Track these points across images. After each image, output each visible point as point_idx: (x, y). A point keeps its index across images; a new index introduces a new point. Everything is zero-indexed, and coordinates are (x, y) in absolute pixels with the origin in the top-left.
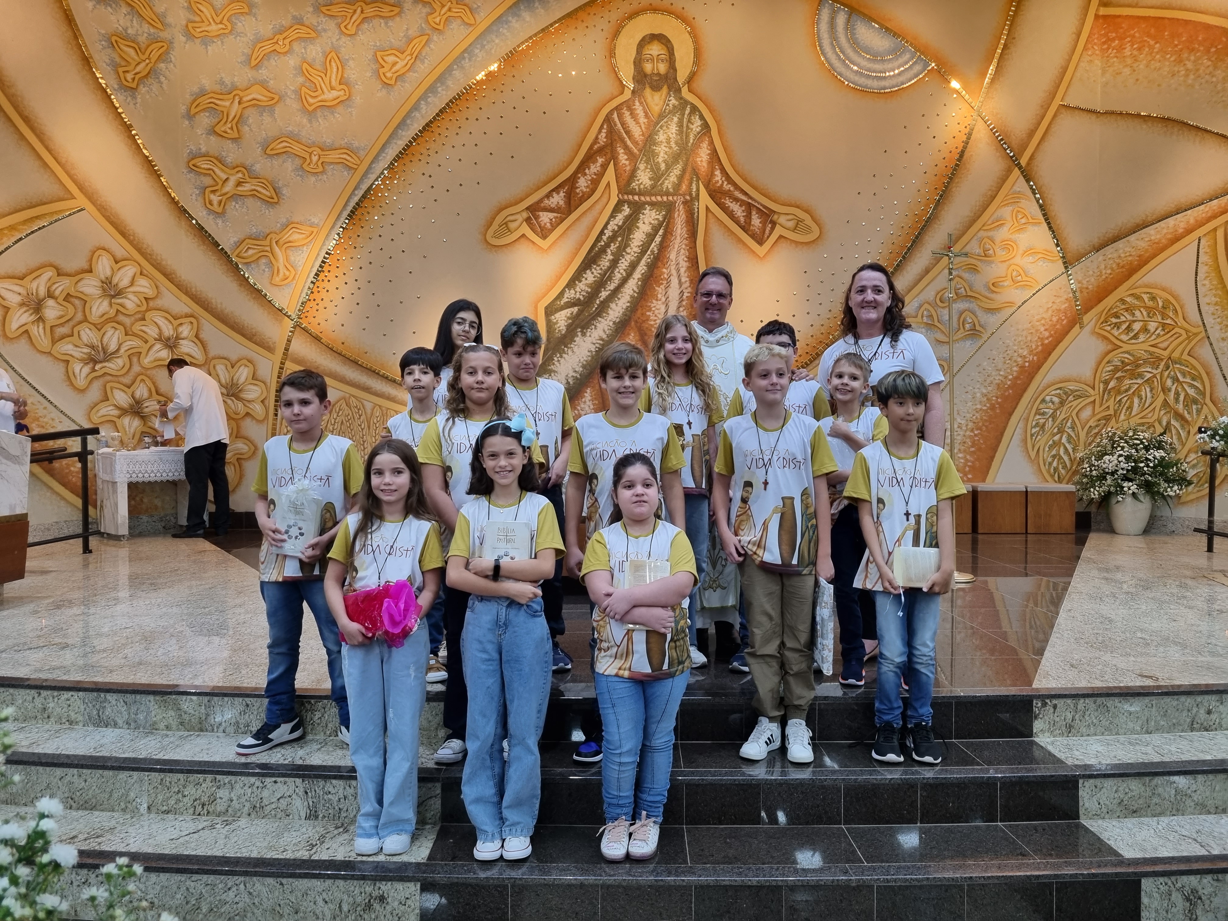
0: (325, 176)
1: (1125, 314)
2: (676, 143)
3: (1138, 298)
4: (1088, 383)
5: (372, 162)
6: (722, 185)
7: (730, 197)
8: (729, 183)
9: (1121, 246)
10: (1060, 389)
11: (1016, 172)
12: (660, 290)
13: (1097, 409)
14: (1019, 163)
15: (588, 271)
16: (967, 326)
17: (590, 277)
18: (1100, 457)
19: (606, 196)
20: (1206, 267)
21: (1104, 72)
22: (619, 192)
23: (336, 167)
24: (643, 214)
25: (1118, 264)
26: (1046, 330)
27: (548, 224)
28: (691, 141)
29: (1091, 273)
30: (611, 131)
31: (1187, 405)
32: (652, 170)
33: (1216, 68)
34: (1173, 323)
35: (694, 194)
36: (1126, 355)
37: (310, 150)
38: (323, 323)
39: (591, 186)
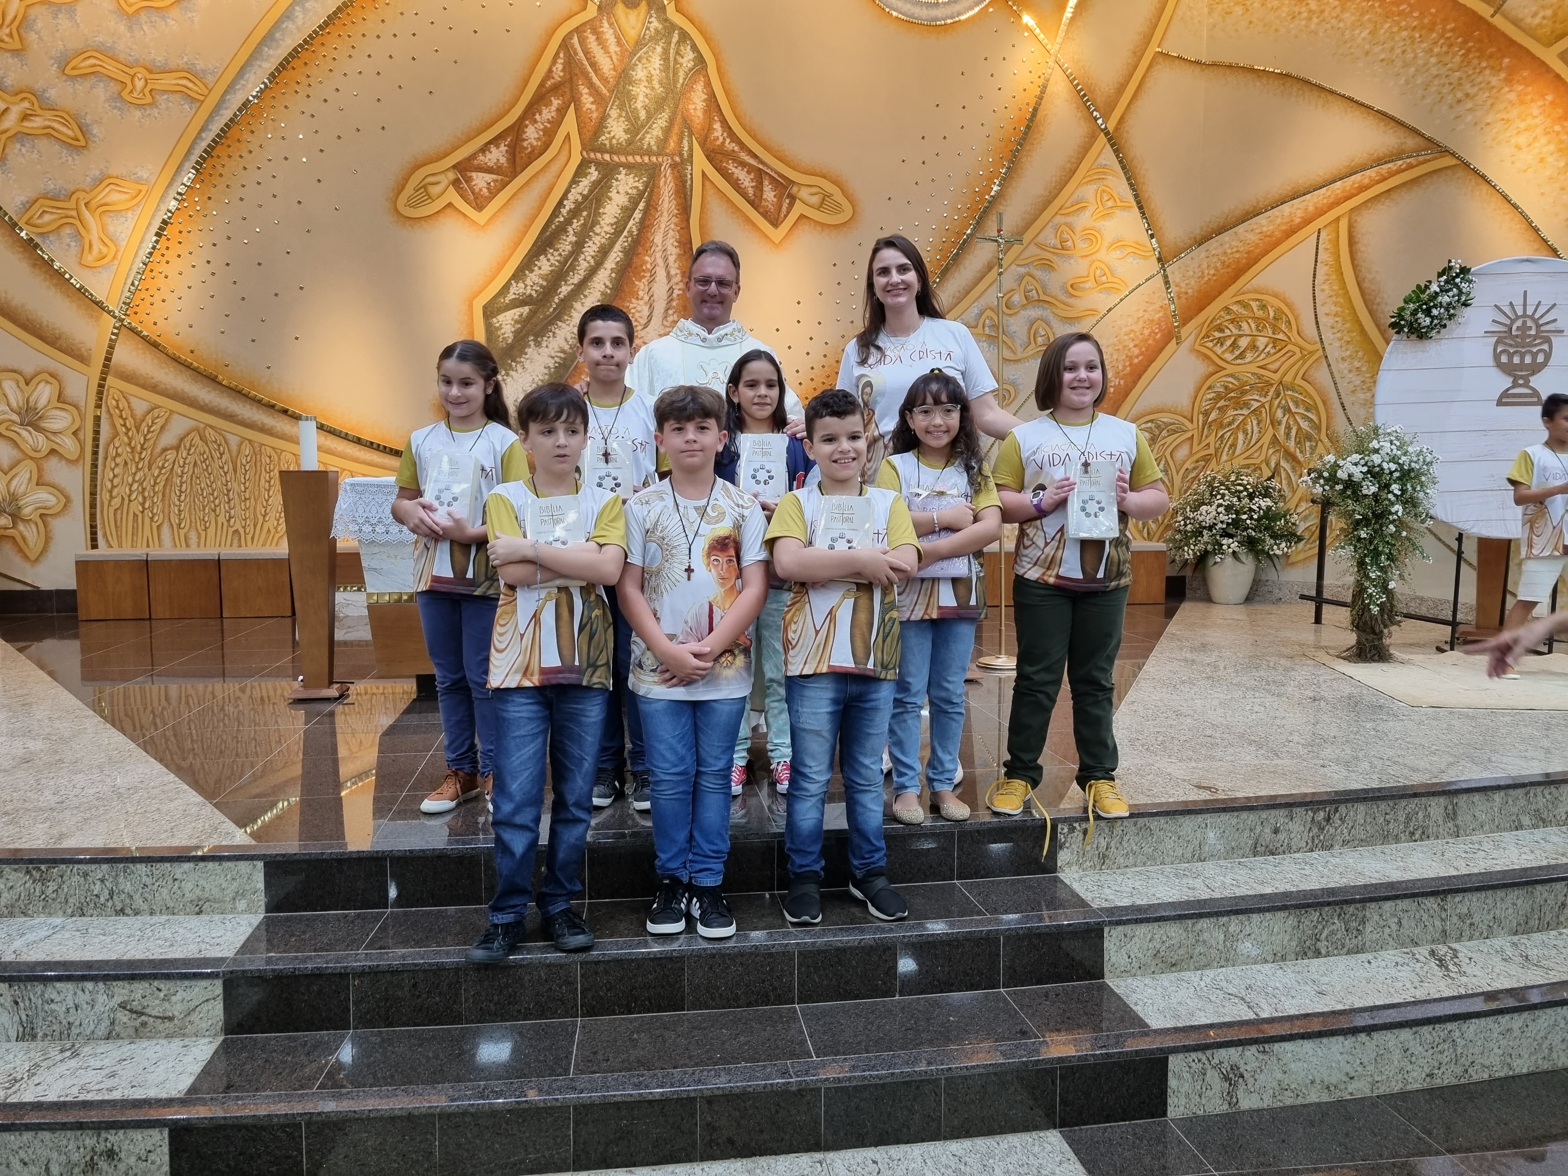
0: (156, 111)
1: (1230, 326)
2: (660, 83)
3: (1245, 305)
4: (1186, 414)
5: (226, 92)
6: (723, 143)
7: (734, 161)
8: (732, 141)
9: (1227, 239)
10: (1151, 421)
11: (1102, 139)
12: (641, 285)
13: (1195, 449)
14: (1106, 128)
15: (542, 257)
16: (1040, 340)
17: (545, 265)
18: (1195, 509)
19: (565, 153)
20: (1326, 268)
21: (1211, 10)
22: (583, 149)
23: (172, 97)
24: (617, 180)
25: (1223, 263)
26: (1135, 346)
27: (485, 190)
28: (681, 81)
29: (1191, 273)
30: (571, 63)
31: (1299, 443)
32: (628, 119)
33: (1343, 10)
34: (1285, 338)
35: (686, 155)
36: (1230, 379)
37: (132, 72)
38: (161, 322)
39: (543, 139)
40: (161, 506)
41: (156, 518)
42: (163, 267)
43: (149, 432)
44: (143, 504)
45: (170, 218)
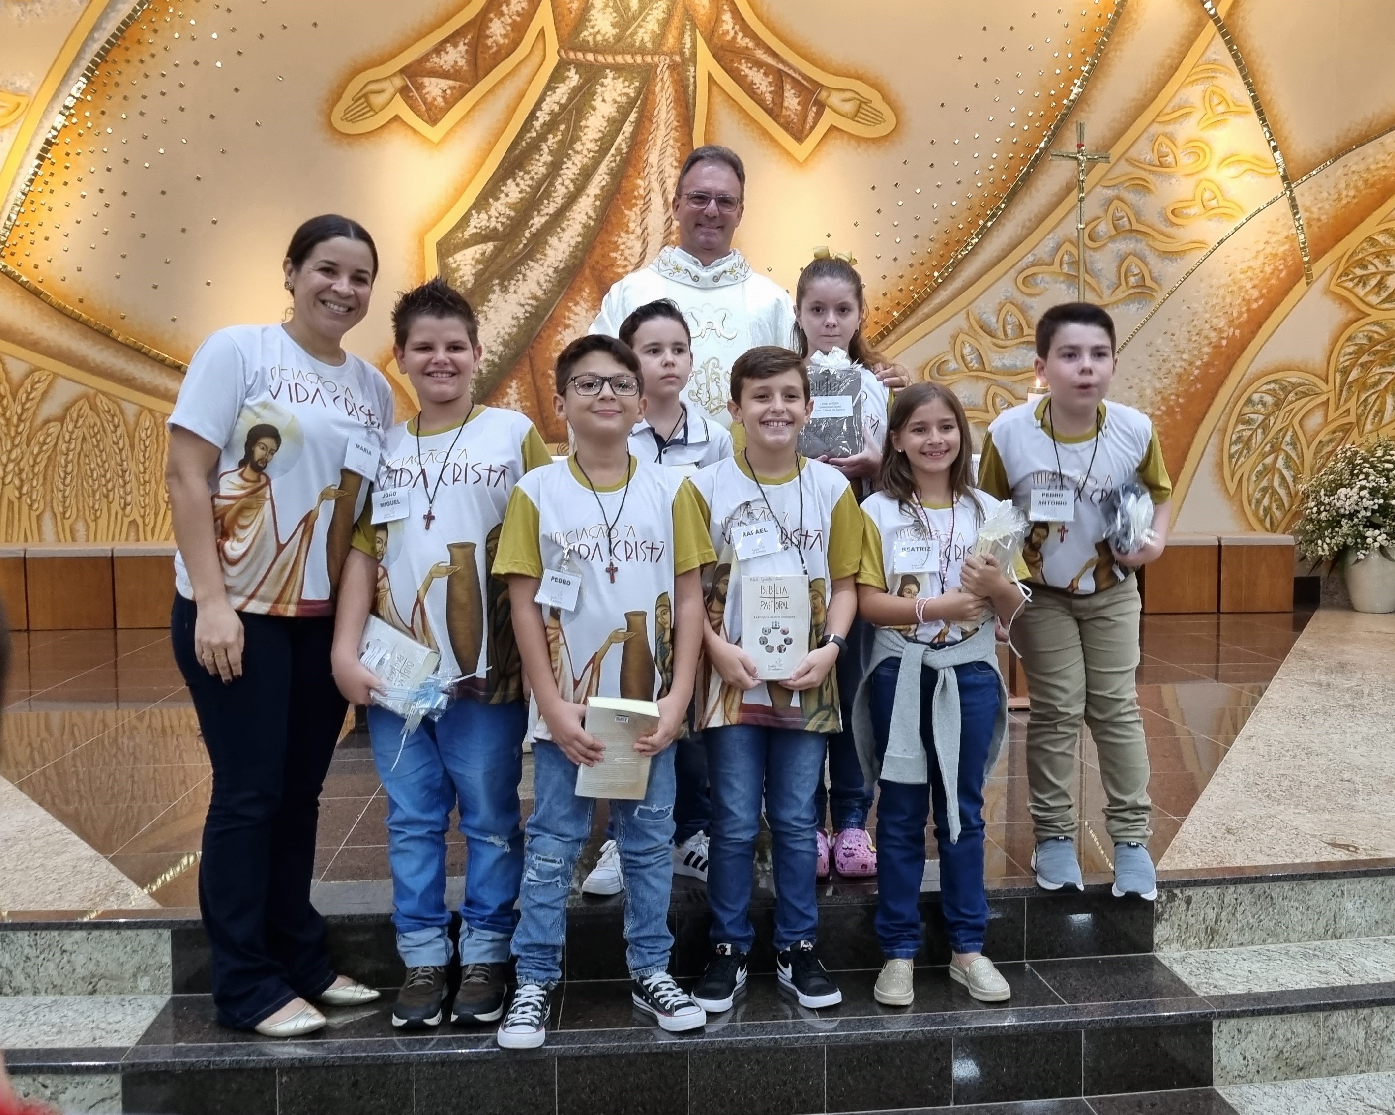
1: (1376, 261)
4: (1319, 372)
6: (735, 38)
7: (748, 60)
8: (745, 36)
9: (1372, 151)
10: (1275, 381)
11: (1211, 27)
12: (632, 216)
13: (1332, 415)
14: (1216, 14)
15: (509, 182)
16: (1132, 280)
17: (513, 191)
18: (1331, 492)
19: (538, 52)
22: (560, 47)
24: (602, 85)
25: (1366, 181)
26: (1254, 287)
27: (440, 100)
29: (1325, 195)
32: (616, 9)
35: (687, 53)
36: (1376, 328)
38: (43, 265)
39: (512, 35)
40: (41, 490)
41: (36, 506)
42: (46, 198)
43: (27, 399)
44: (20, 489)
45: (54, 137)
